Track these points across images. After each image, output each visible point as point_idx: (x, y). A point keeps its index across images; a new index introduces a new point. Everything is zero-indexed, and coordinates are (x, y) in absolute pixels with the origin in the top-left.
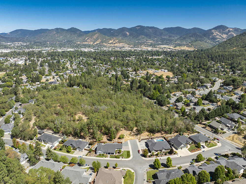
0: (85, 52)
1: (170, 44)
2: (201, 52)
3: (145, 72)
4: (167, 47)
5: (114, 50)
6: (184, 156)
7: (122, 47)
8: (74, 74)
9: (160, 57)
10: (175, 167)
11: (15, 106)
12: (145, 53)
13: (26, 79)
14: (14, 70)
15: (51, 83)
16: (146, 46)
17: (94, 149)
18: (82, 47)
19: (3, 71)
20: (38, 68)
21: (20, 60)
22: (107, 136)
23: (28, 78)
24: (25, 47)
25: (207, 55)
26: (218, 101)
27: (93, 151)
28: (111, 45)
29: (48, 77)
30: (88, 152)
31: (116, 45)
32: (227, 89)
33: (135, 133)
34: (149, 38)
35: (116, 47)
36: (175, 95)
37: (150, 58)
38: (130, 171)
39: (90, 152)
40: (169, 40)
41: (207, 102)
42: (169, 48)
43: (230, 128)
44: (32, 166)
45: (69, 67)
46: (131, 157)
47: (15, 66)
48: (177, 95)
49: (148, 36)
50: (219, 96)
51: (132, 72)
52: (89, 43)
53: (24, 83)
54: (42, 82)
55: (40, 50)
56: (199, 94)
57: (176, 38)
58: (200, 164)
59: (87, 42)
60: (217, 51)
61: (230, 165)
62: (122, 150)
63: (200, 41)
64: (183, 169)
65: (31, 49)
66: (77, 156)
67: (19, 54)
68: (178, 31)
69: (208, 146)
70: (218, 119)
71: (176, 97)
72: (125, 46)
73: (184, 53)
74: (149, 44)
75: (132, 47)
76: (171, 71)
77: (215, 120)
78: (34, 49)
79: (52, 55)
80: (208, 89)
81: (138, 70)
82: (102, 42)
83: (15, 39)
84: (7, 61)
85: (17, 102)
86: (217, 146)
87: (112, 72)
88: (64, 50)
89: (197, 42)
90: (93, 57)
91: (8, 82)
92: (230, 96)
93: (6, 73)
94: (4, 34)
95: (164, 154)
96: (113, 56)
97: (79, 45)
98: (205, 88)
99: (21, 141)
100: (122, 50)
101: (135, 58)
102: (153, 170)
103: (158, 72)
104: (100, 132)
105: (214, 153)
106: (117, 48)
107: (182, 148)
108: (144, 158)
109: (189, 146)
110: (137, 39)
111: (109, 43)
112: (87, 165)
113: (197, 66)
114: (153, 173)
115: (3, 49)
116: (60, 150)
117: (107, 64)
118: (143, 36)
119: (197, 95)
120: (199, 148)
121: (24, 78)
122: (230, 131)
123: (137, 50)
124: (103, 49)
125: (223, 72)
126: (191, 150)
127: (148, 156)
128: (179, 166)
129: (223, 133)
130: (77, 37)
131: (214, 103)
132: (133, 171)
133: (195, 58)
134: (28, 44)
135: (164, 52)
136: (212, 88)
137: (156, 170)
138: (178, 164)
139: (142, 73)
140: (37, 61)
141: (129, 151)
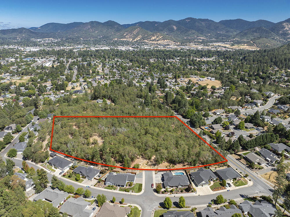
0: (122, 51)
1: (226, 41)
2: (264, 54)
3: (187, 80)
4: (222, 45)
5: (156, 49)
6: (203, 194)
7: (167, 45)
8: (104, 80)
9: (211, 59)
10: (189, 207)
11: (33, 120)
12: (194, 53)
13: (51, 85)
14: (40, 74)
15: (76, 92)
16: (196, 43)
17: (104, 180)
18: (119, 44)
19: (28, 75)
20: (66, 72)
21: (48, 60)
22: (121, 164)
23: (53, 84)
24: (55, 45)
25: (270, 58)
26: (265, 124)
27: (103, 181)
28: (154, 42)
29: (75, 84)
30: (98, 182)
31: (159, 42)
32: (282, 109)
33: (153, 162)
34: (201, 34)
35: (160, 45)
36: (215, 113)
37: (198, 59)
38: (136, 208)
39: (99, 182)
40: (225, 36)
41: (251, 125)
42: (224, 47)
43: (271, 163)
44: (37, 193)
45: (100, 71)
46: (143, 191)
47: (42, 68)
48: (217, 114)
49: (201, 31)
50: (267, 119)
51: (172, 80)
52: (128, 40)
53: (48, 91)
54: (67, 91)
55: (71, 48)
56: (244, 114)
57: (235, 33)
58: (219, 206)
59: (125, 38)
60: (284, 52)
61: (254, 212)
62: (135, 182)
63: (266, 37)
64: (197, 211)
65: (61, 47)
66: (85, 185)
67: (48, 53)
68: (239, 24)
69: (236, 184)
70: (258, 149)
71: (216, 115)
72: (170, 44)
73: (241, 54)
74: (200, 41)
75: (178, 45)
76: (219, 79)
77: (254, 150)
78: (65, 46)
79: (84, 55)
80: (258, 107)
81: (179, 77)
82: (143, 38)
83: (46, 34)
84: (35, 61)
85: (36, 115)
86: (247, 185)
87: (148, 79)
88: (98, 48)
89: (261, 39)
90: (130, 58)
91: (31, 90)
92: (283, 118)
93: (31, 77)
94: (35, 28)
95: (180, 191)
96: (154, 57)
97: (116, 41)
98: (254, 106)
99: (32, 163)
100: (166, 49)
101: (180, 60)
102: (163, 209)
103: (202, 80)
104: (114, 159)
105: (240, 195)
106: (160, 47)
107: (203, 186)
108: (156, 194)
109: (212, 183)
110: (186, 34)
111: (151, 39)
112: (93, 197)
113: (253, 73)
114: (161, 213)
115: (32, 47)
116: (68, 177)
117: (144, 68)
118: (194, 31)
119: (241, 114)
120: (224, 186)
121: (49, 84)
122: (269, 166)
123: (184, 48)
124: (143, 47)
125: (286, 82)
126: (213, 188)
127: (161, 193)
128: (193, 207)
129: (259, 169)
130: (115, 32)
131: (260, 126)
132: (140, 209)
133: (254, 61)
134: (59, 40)
135: (217, 52)
136: (263, 105)
137: (166, 209)
138: (194, 204)
139: (183, 82)
140: (67, 63)
141: (142, 184)
